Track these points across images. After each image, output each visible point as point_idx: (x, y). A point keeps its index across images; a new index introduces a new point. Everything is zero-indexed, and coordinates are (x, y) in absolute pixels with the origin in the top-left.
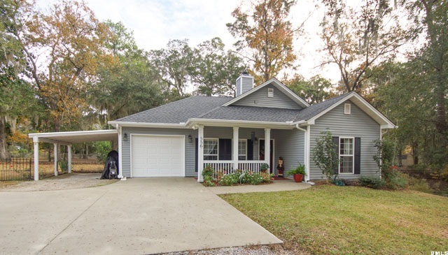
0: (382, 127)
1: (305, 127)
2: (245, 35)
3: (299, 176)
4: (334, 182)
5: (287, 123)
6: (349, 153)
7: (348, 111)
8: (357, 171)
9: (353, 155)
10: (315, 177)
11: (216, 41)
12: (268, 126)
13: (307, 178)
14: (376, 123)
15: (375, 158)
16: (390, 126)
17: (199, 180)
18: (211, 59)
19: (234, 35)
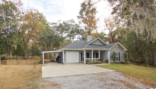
0: (124, 50)
1: (108, 50)
2: (82, 19)
3: (107, 62)
4: (115, 63)
5: (104, 49)
6: (117, 56)
7: (117, 46)
8: (119, 60)
9: (118, 57)
10: (111, 62)
11: (72, 20)
12: (99, 50)
13: (109, 62)
14: (123, 49)
15: (123, 57)
16: (126, 50)
17: (84, 63)
18: (70, 26)
19: (79, 19)
